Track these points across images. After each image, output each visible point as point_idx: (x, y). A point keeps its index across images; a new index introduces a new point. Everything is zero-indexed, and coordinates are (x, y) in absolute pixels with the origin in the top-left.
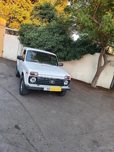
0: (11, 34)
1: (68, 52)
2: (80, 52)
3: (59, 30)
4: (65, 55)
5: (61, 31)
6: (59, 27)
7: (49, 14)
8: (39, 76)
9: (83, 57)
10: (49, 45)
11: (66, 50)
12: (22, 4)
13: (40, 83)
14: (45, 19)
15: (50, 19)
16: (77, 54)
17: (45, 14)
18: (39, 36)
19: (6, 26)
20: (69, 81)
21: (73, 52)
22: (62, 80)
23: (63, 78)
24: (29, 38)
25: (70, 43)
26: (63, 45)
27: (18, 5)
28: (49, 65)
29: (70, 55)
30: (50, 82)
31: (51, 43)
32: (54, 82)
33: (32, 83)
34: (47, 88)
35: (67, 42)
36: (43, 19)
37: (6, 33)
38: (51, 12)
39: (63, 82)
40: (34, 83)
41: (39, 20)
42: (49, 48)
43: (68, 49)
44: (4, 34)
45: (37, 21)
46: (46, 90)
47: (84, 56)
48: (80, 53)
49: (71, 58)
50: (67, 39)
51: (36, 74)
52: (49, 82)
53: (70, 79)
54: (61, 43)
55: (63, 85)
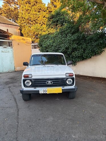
0: (36, 48)
1: (84, 50)
2: (98, 45)
3: (71, 30)
4: (82, 53)
5: (73, 30)
6: (70, 27)
7: (61, 19)
8: (33, 77)
9: (104, 51)
10: (62, 47)
11: (82, 48)
12: (43, 21)
13: (38, 86)
14: (58, 25)
15: (62, 24)
16: (95, 49)
17: (57, 21)
18: (54, 42)
19: (32, 42)
20: (73, 79)
21: (91, 48)
22: (62, 79)
23: (64, 77)
24: (45, 47)
25: (85, 40)
26: (77, 44)
27: (40, 24)
28: (54, 66)
29: (87, 51)
30: (47, 83)
31: (64, 45)
32: (52, 83)
33: (27, 87)
34: (42, 90)
35: (82, 39)
36: (56, 26)
37: (32, 48)
38: (62, 17)
39: (64, 81)
40: (29, 87)
41: (54, 28)
42: (63, 50)
43: (84, 46)
44: (31, 49)
45: (52, 29)
46: (43, 93)
47: (105, 49)
48: (99, 47)
49: (88, 54)
50: (81, 36)
51: (30, 76)
52: (45, 84)
53: (74, 76)
54: (75, 42)
55: (66, 85)
